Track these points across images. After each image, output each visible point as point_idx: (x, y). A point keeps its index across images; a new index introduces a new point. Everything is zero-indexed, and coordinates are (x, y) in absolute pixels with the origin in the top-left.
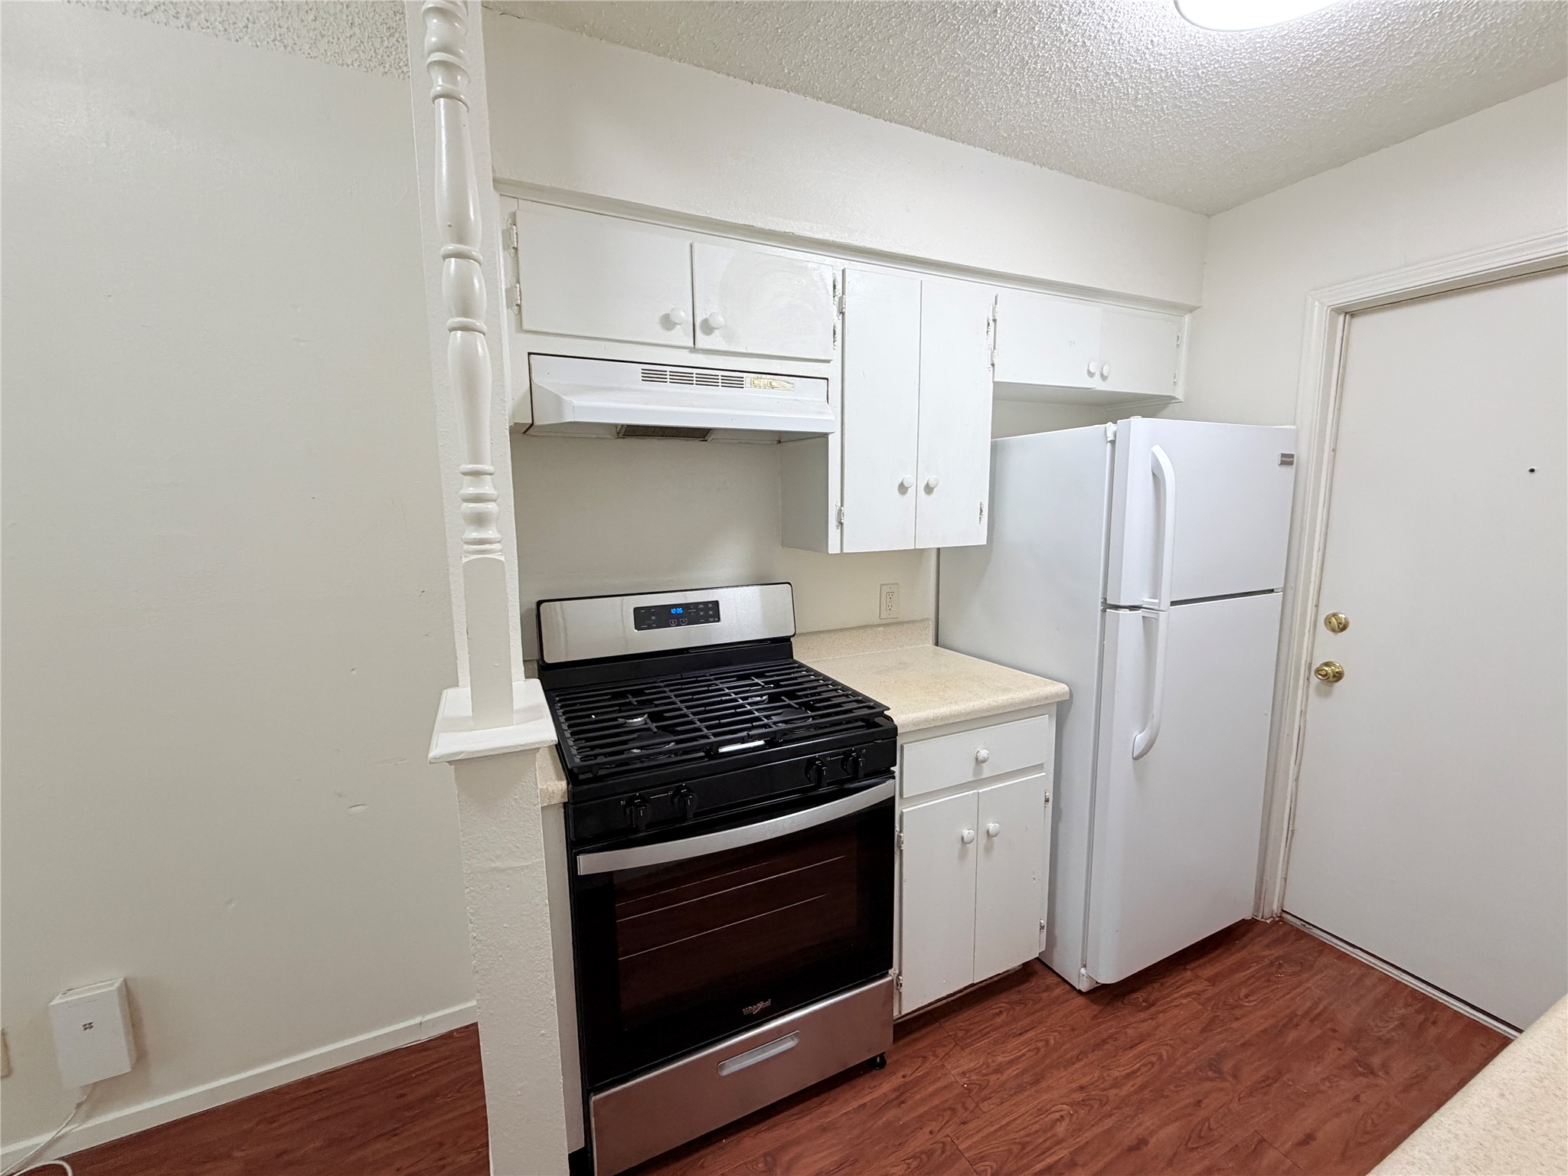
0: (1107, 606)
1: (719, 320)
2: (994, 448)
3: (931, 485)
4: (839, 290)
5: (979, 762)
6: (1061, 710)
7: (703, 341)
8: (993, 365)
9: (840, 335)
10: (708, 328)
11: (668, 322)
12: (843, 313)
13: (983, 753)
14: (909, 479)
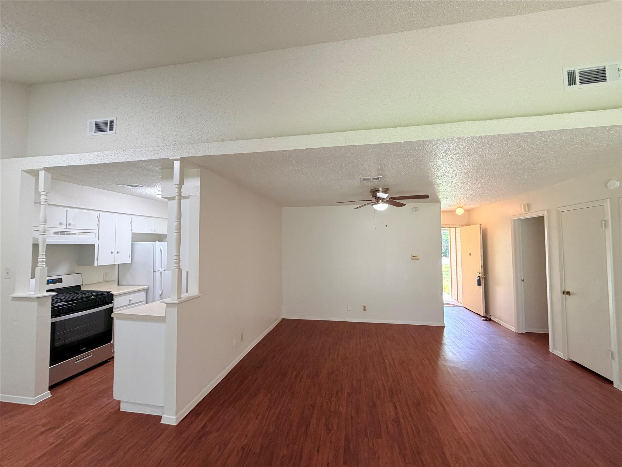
0: (154, 271)
1: (72, 223)
2: (132, 245)
3: (118, 252)
4: (98, 218)
5: (130, 300)
6: (147, 290)
7: (68, 227)
8: (131, 230)
9: (98, 225)
10: (70, 225)
11: (61, 224)
12: (99, 221)
13: (131, 299)
14: (113, 251)
